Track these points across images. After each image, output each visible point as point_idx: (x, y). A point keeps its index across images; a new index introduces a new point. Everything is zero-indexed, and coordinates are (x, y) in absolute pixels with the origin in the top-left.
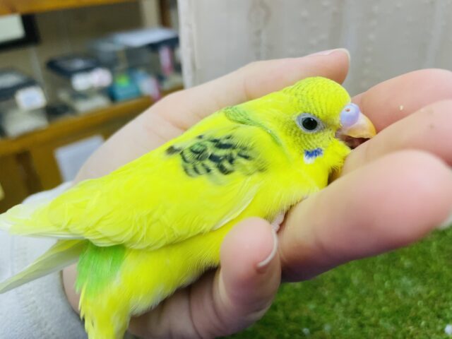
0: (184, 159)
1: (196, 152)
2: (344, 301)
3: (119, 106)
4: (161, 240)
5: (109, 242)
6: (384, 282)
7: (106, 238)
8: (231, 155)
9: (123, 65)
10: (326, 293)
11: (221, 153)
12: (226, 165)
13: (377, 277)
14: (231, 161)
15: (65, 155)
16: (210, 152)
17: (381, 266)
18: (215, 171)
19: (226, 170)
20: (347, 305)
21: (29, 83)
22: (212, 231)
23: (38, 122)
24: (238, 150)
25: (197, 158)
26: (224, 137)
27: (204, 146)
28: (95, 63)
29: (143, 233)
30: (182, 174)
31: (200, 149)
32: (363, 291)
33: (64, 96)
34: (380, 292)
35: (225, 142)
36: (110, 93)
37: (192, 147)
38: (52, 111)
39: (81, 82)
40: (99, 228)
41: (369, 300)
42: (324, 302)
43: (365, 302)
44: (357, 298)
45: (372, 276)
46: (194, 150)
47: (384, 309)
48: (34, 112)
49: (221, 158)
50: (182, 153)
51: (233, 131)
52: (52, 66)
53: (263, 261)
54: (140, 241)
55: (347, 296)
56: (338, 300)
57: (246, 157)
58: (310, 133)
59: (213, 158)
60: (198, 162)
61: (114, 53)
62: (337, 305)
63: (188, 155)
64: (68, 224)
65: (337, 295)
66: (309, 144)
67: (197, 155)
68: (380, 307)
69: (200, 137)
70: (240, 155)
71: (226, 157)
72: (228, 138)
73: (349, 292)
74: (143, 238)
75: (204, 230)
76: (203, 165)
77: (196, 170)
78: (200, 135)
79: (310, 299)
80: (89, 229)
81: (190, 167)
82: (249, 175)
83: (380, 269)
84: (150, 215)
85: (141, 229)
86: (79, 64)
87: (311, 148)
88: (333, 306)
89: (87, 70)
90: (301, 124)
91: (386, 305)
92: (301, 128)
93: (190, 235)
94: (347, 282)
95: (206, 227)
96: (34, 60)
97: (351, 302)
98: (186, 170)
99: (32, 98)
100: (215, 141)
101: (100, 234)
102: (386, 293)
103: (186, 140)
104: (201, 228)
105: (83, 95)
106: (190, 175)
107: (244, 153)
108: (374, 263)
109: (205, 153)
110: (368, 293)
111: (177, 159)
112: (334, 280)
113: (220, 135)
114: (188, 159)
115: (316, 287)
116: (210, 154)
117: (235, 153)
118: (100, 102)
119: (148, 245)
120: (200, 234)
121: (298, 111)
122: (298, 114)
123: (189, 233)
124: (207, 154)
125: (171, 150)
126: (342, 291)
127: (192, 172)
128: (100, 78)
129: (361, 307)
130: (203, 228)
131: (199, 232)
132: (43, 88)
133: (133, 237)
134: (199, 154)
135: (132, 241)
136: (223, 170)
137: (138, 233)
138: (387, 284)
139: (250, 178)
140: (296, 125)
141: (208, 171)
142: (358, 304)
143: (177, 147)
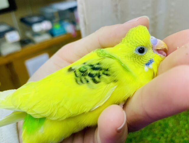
0: (76, 75)
1: (82, 72)
2: (165, 135)
3: (56, 39)
4: (64, 116)
5: (39, 116)
6: (185, 125)
7: (37, 114)
8: (99, 73)
9: (57, 19)
10: (157, 132)
11: (94, 72)
12: (97, 78)
13: (181, 122)
14: (99, 76)
15: (30, 63)
16: (89, 72)
17: (184, 117)
18: (91, 82)
19: (96, 81)
20: (167, 138)
21: (12, 29)
22: (90, 112)
23: (16, 48)
24: (103, 71)
25: (82, 75)
26: (96, 64)
27: (86, 68)
28: (43, 18)
29: (55, 113)
30: (75, 83)
31: (84, 70)
32: (175, 130)
33: (28, 35)
34: (183, 130)
35: (96, 66)
36: (51, 32)
37: (80, 68)
38: (23, 42)
39: (37, 28)
40: (34, 109)
41: (178, 134)
42: (155, 137)
43: (176, 135)
44: (172, 134)
45: (179, 122)
46: (81, 70)
47: (185, 139)
48: (15, 43)
49: (94, 75)
50: (75, 72)
51: (101, 60)
52: (23, 20)
53: (119, 127)
54: (54, 116)
55: (167, 133)
56: (163, 135)
57: (107, 75)
58: (143, 54)
59: (90, 75)
60: (83, 77)
61: (53, 13)
62: (162, 138)
63: (78, 73)
64: (20, 106)
65: (162, 132)
66: (145, 59)
67: (82, 74)
68: (183, 138)
69: (84, 63)
70: (104, 74)
71: (96, 74)
72: (98, 64)
73: (168, 130)
74: (55, 115)
75: (86, 111)
76: (85, 78)
77: (81, 81)
78: (84, 62)
79: (148, 135)
80: (29, 110)
81: (79, 79)
82: (108, 83)
83: (183, 118)
84: (58, 104)
85: (54, 110)
86: (36, 19)
87: (147, 61)
88: (160, 139)
89: (40, 22)
90: (138, 52)
91: (187, 137)
92: (139, 54)
93: (78, 114)
94: (167, 126)
95: (86, 110)
96: (14, 18)
97: (169, 136)
98: (76, 81)
99: (13, 37)
100: (91, 66)
101: (35, 112)
102: (186, 130)
103: (78, 65)
104: (84, 110)
105: (38, 34)
106: (78, 84)
107: (106, 72)
108: (180, 115)
109: (86, 72)
110: (177, 131)
111: (72, 74)
112: (160, 125)
113: (94, 63)
114: (78, 75)
115: (151, 129)
116: (89, 73)
117: (101, 72)
118: (46, 37)
119: (58, 118)
120: (84, 113)
121: (134, 48)
122: (134, 49)
123: (78, 112)
124: (87, 73)
125: (70, 70)
126: (164, 130)
127: (79, 82)
128: (46, 25)
129: (174, 138)
130: (85, 111)
131: (83, 112)
132: (18, 32)
133: (50, 114)
134: (83, 73)
135: (50, 115)
136: (95, 82)
137: (53, 112)
138: (186, 126)
139: (109, 85)
140: (137, 55)
141: (88, 81)
142: (172, 137)
143: (73, 68)
